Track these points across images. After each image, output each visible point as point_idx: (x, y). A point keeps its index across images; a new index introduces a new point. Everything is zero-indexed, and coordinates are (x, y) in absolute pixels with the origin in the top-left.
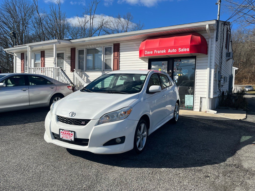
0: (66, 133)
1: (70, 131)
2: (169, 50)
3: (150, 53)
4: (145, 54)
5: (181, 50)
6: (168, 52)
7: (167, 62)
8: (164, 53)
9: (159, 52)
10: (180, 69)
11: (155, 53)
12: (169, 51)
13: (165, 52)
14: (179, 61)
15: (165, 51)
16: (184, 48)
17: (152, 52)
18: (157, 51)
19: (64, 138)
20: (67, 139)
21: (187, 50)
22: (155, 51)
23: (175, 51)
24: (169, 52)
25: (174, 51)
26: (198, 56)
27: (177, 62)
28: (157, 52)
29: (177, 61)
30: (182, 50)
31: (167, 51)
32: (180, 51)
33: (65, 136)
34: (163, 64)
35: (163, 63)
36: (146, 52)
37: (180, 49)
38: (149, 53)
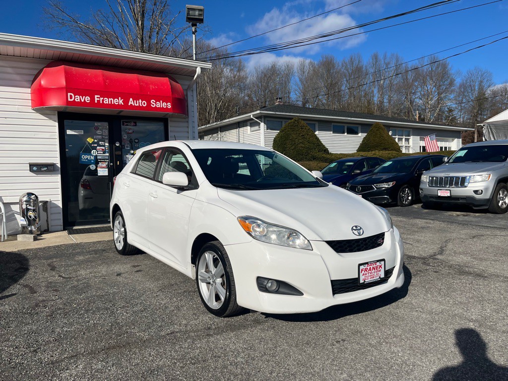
0: (370, 268)
1: (378, 261)
2: (131, 99)
3: (83, 101)
4: (69, 100)
5: (156, 104)
6: (129, 104)
7: (106, 124)
8: (119, 106)
9: (107, 101)
10: (136, 141)
11: (96, 102)
12: (131, 102)
13: (123, 104)
14: (132, 124)
15: (121, 102)
16: (161, 101)
17: (87, 99)
18: (101, 99)
19: (369, 280)
20: (373, 279)
21: (167, 105)
22: (97, 98)
23: (144, 104)
24: (131, 104)
25: (142, 103)
26: (173, 119)
27: (127, 125)
28: (103, 100)
29: (129, 124)
30: (159, 105)
31: (126, 101)
32: (153, 105)
33: (370, 274)
34: (97, 128)
35: (96, 124)
36: (71, 96)
37: (153, 102)
38: (79, 98)
